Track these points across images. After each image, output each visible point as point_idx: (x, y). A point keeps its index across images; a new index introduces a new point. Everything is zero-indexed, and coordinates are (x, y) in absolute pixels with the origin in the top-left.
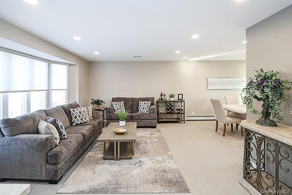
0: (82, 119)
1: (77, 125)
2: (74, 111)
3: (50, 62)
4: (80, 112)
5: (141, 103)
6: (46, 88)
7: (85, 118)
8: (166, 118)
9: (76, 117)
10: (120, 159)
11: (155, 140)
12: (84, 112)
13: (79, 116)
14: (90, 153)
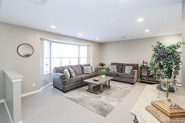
0: (88, 72)
1: (85, 74)
2: (85, 67)
3: (79, 45)
4: (87, 68)
5: (127, 67)
6: (78, 57)
7: (89, 71)
8: (147, 80)
9: (85, 70)
10: (93, 93)
11: (123, 90)
12: (89, 68)
13: (87, 70)
14: (85, 87)
